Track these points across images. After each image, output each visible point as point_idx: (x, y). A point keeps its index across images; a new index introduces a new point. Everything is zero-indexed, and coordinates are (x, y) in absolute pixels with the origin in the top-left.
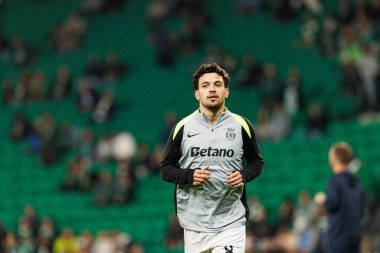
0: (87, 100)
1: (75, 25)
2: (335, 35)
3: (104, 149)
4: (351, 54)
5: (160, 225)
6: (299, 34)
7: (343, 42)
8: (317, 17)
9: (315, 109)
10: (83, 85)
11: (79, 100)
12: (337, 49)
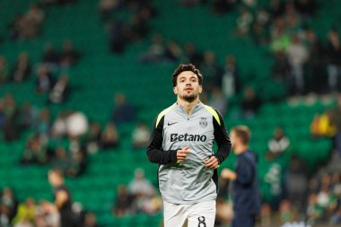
0: (45, 83)
1: (34, 15)
2: (267, 25)
3: (59, 127)
4: (281, 44)
5: (110, 195)
6: (235, 25)
7: (274, 33)
8: (252, 11)
9: (249, 92)
10: (41, 69)
11: (38, 83)
12: (268, 39)
